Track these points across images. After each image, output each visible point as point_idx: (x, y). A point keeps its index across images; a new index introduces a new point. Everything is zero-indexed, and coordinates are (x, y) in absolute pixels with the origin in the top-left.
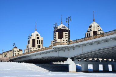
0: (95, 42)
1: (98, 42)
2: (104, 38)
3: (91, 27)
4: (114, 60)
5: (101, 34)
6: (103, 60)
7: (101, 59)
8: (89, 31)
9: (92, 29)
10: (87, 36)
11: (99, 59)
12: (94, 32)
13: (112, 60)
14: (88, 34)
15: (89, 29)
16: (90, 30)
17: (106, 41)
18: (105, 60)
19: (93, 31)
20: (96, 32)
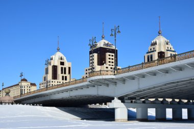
0: (160, 70)
1: (167, 71)
2: (177, 63)
3: (155, 44)
4: (191, 101)
5: (171, 56)
6: (173, 100)
7: (169, 100)
8: (150, 52)
9: (157, 47)
10: (146, 61)
11: (167, 99)
12: (159, 53)
13: (189, 101)
14: (148, 56)
15: (150, 47)
16: (152, 50)
17: (180, 68)
18: (177, 100)
19: (157, 51)
20: (164, 53)
